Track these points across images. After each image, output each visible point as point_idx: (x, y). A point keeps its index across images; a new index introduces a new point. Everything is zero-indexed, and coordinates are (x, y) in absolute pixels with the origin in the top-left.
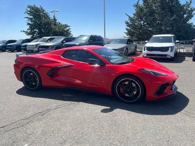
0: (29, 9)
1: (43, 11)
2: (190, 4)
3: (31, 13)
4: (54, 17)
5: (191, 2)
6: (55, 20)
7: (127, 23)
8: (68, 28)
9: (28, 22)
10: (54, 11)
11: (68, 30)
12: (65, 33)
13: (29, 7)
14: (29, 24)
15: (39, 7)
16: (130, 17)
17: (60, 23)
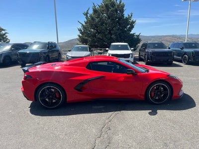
2: (131, 17)
5: (132, 15)
7: (80, 30)
8: (3, 32)
16: (82, 25)
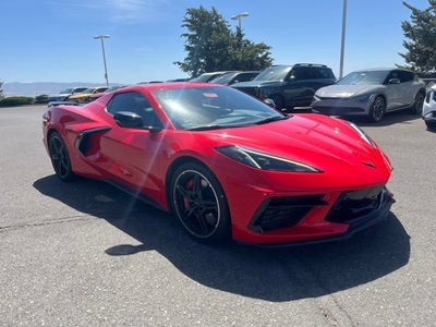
0: (189, 17)
1: (217, 19)
3: (193, 24)
4: (239, 29)
6: (240, 35)
7: (407, 27)
8: (265, 52)
9: (187, 44)
10: (239, 16)
11: (265, 57)
12: (258, 63)
13: (191, 12)
14: (188, 48)
15: (210, 10)
16: (415, 11)
17: (249, 42)
